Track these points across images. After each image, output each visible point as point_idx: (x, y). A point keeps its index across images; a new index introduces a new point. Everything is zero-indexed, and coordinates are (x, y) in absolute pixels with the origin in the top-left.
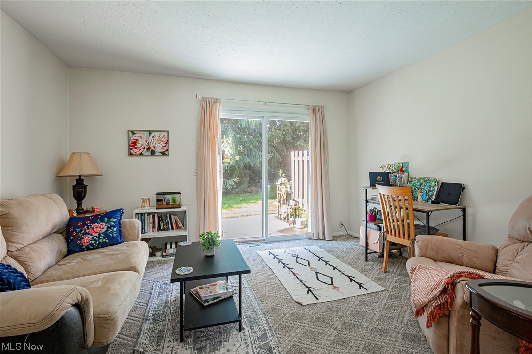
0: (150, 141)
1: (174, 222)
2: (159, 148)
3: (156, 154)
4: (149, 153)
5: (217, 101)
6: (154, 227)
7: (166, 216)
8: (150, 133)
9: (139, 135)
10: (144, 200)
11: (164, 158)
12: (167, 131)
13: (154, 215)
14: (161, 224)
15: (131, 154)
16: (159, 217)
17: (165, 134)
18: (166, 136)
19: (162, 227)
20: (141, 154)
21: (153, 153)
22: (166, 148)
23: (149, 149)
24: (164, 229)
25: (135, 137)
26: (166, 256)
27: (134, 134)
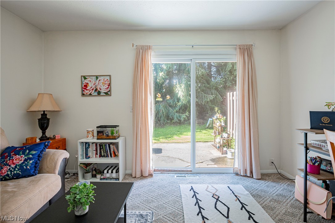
0: (97, 84)
1: (112, 150)
2: (103, 90)
3: (102, 94)
4: (96, 94)
5: (149, 48)
6: (97, 154)
7: (105, 145)
8: (97, 78)
9: (89, 79)
10: (88, 132)
11: (107, 98)
12: (110, 76)
13: (97, 144)
14: (102, 152)
15: (83, 95)
16: (100, 146)
17: (108, 78)
18: (109, 79)
19: (103, 154)
20: (90, 94)
21: (99, 93)
22: (109, 89)
23: (96, 90)
24: (104, 156)
25: (86, 81)
26: (104, 179)
27: (85, 79)
